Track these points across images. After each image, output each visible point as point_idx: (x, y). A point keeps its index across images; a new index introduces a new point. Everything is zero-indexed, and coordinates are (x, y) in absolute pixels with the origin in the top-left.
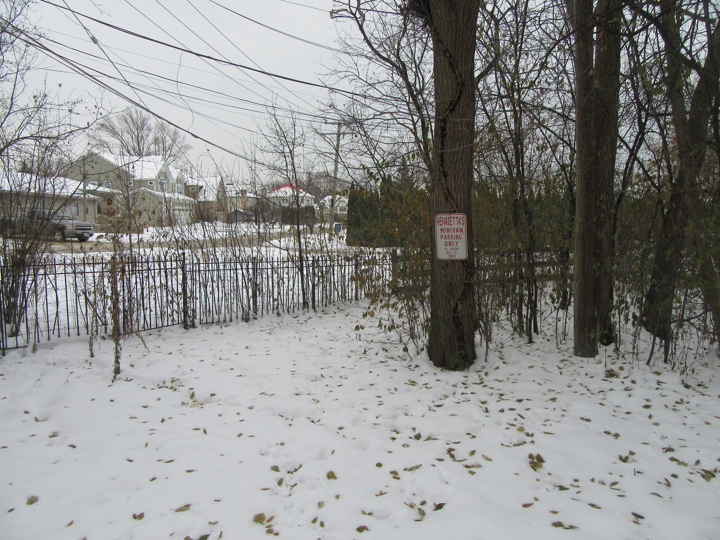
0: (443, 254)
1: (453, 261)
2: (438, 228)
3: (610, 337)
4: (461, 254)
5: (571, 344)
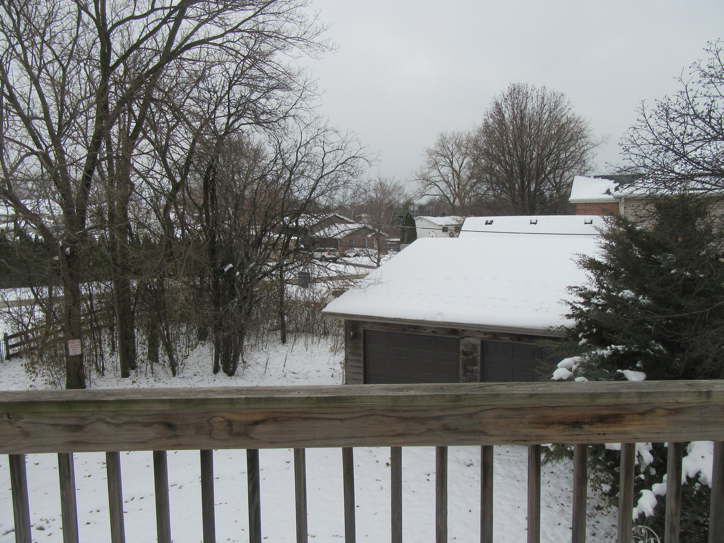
0: (71, 353)
1: (76, 356)
2: (69, 345)
3: (134, 367)
4: (79, 353)
5: (120, 373)
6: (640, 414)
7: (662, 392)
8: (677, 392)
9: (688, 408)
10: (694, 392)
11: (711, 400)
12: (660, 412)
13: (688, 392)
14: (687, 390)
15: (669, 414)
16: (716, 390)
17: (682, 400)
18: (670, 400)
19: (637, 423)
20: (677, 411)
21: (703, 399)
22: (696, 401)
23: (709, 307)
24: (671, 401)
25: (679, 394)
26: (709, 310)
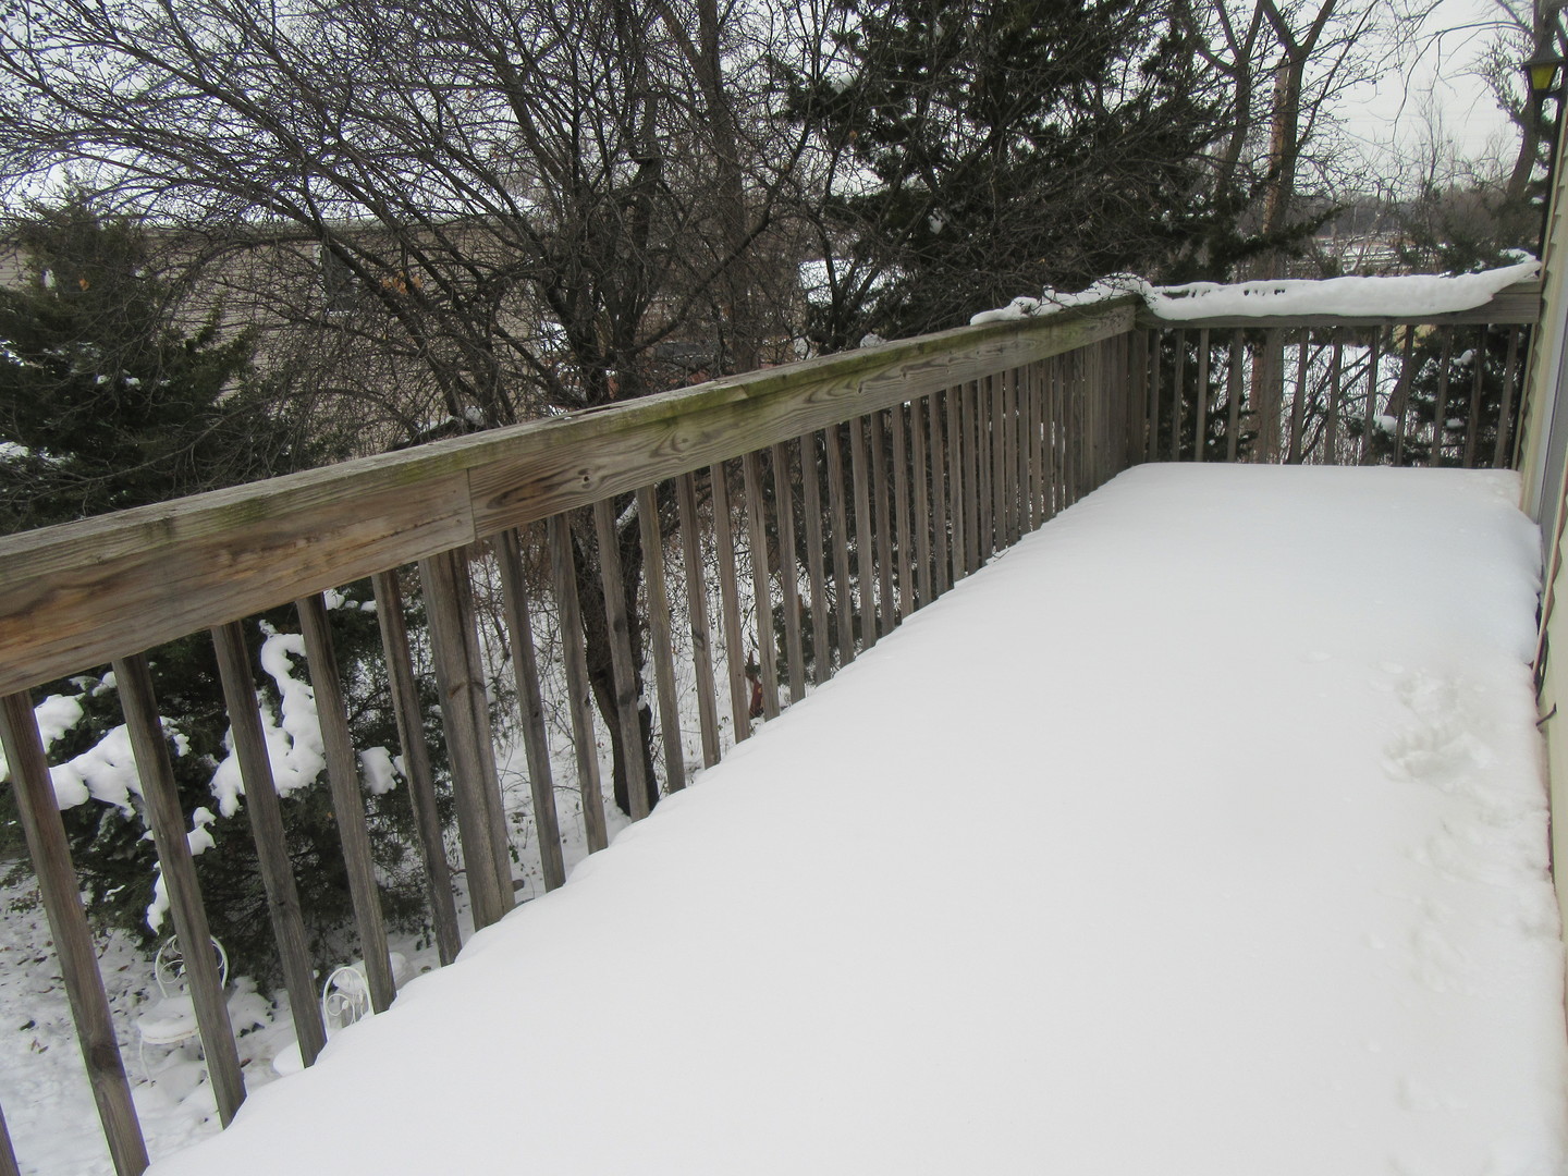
6: (17, 615)
7: (57, 546)
8: (95, 537)
9: (133, 569)
10: (134, 529)
11: (178, 539)
12: (66, 596)
13: (120, 531)
14: (117, 527)
15: (92, 595)
16: (183, 513)
17: (110, 553)
18: (83, 560)
19: (16, 639)
20: (107, 585)
21: (160, 541)
22: (146, 548)
23: (191, 440)
24: (86, 562)
25: (101, 539)
26: (192, 446)
